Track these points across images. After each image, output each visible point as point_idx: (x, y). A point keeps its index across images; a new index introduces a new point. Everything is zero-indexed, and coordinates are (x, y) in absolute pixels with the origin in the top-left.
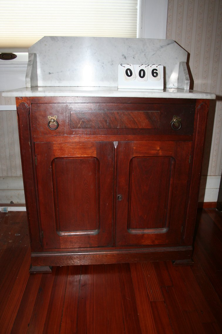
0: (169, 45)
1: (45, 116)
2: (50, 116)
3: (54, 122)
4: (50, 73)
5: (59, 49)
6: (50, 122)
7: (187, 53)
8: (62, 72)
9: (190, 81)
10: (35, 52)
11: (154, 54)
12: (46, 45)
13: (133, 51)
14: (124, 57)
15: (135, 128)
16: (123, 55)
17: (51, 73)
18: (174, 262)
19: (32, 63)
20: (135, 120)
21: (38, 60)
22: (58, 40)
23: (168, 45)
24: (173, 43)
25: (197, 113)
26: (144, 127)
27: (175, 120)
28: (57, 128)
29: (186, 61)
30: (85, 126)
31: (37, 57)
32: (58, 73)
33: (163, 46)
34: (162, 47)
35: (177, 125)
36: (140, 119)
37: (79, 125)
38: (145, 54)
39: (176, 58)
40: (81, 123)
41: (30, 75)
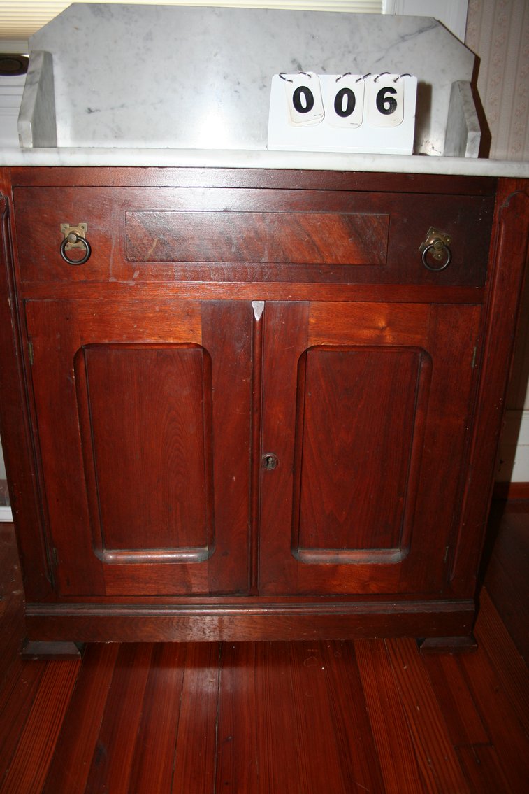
0: (422, 34)
1: (54, 226)
2: (68, 225)
3: (78, 241)
4: (90, 111)
5: (115, 42)
6: (65, 242)
7: (473, 57)
8: (123, 106)
9: (480, 133)
10: (48, 49)
11: (380, 60)
12: (77, 29)
13: (323, 50)
14: (296, 66)
15: (315, 261)
16: (294, 61)
17: (93, 108)
18: (420, 643)
19: (38, 78)
20: (315, 238)
21: (58, 71)
22: (112, 16)
23: (421, 31)
24: (436, 26)
25: (500, 223)
26: (339, 258)
27: (432, 242)
28: (87, 261)
29: (469, 78)
30: (166, 254)
31: (54, 65)
32: (112, 109)
33: (407, 35)
34: (403, 38)
35: (438, 255)
36: (327, 235)
37: (150, 251)
38: (355, 59)
39: (443, 71)
40: (154, 245)
41: (31, 112)
